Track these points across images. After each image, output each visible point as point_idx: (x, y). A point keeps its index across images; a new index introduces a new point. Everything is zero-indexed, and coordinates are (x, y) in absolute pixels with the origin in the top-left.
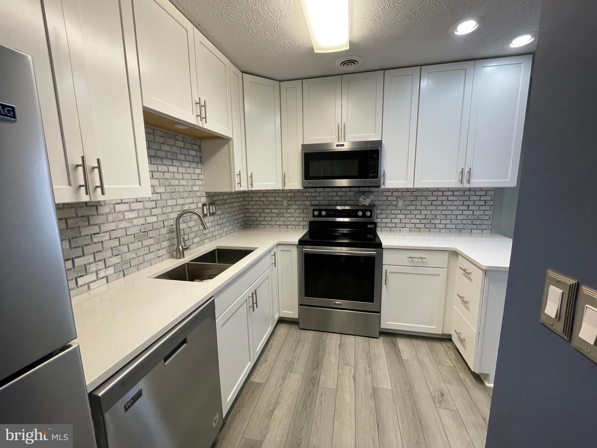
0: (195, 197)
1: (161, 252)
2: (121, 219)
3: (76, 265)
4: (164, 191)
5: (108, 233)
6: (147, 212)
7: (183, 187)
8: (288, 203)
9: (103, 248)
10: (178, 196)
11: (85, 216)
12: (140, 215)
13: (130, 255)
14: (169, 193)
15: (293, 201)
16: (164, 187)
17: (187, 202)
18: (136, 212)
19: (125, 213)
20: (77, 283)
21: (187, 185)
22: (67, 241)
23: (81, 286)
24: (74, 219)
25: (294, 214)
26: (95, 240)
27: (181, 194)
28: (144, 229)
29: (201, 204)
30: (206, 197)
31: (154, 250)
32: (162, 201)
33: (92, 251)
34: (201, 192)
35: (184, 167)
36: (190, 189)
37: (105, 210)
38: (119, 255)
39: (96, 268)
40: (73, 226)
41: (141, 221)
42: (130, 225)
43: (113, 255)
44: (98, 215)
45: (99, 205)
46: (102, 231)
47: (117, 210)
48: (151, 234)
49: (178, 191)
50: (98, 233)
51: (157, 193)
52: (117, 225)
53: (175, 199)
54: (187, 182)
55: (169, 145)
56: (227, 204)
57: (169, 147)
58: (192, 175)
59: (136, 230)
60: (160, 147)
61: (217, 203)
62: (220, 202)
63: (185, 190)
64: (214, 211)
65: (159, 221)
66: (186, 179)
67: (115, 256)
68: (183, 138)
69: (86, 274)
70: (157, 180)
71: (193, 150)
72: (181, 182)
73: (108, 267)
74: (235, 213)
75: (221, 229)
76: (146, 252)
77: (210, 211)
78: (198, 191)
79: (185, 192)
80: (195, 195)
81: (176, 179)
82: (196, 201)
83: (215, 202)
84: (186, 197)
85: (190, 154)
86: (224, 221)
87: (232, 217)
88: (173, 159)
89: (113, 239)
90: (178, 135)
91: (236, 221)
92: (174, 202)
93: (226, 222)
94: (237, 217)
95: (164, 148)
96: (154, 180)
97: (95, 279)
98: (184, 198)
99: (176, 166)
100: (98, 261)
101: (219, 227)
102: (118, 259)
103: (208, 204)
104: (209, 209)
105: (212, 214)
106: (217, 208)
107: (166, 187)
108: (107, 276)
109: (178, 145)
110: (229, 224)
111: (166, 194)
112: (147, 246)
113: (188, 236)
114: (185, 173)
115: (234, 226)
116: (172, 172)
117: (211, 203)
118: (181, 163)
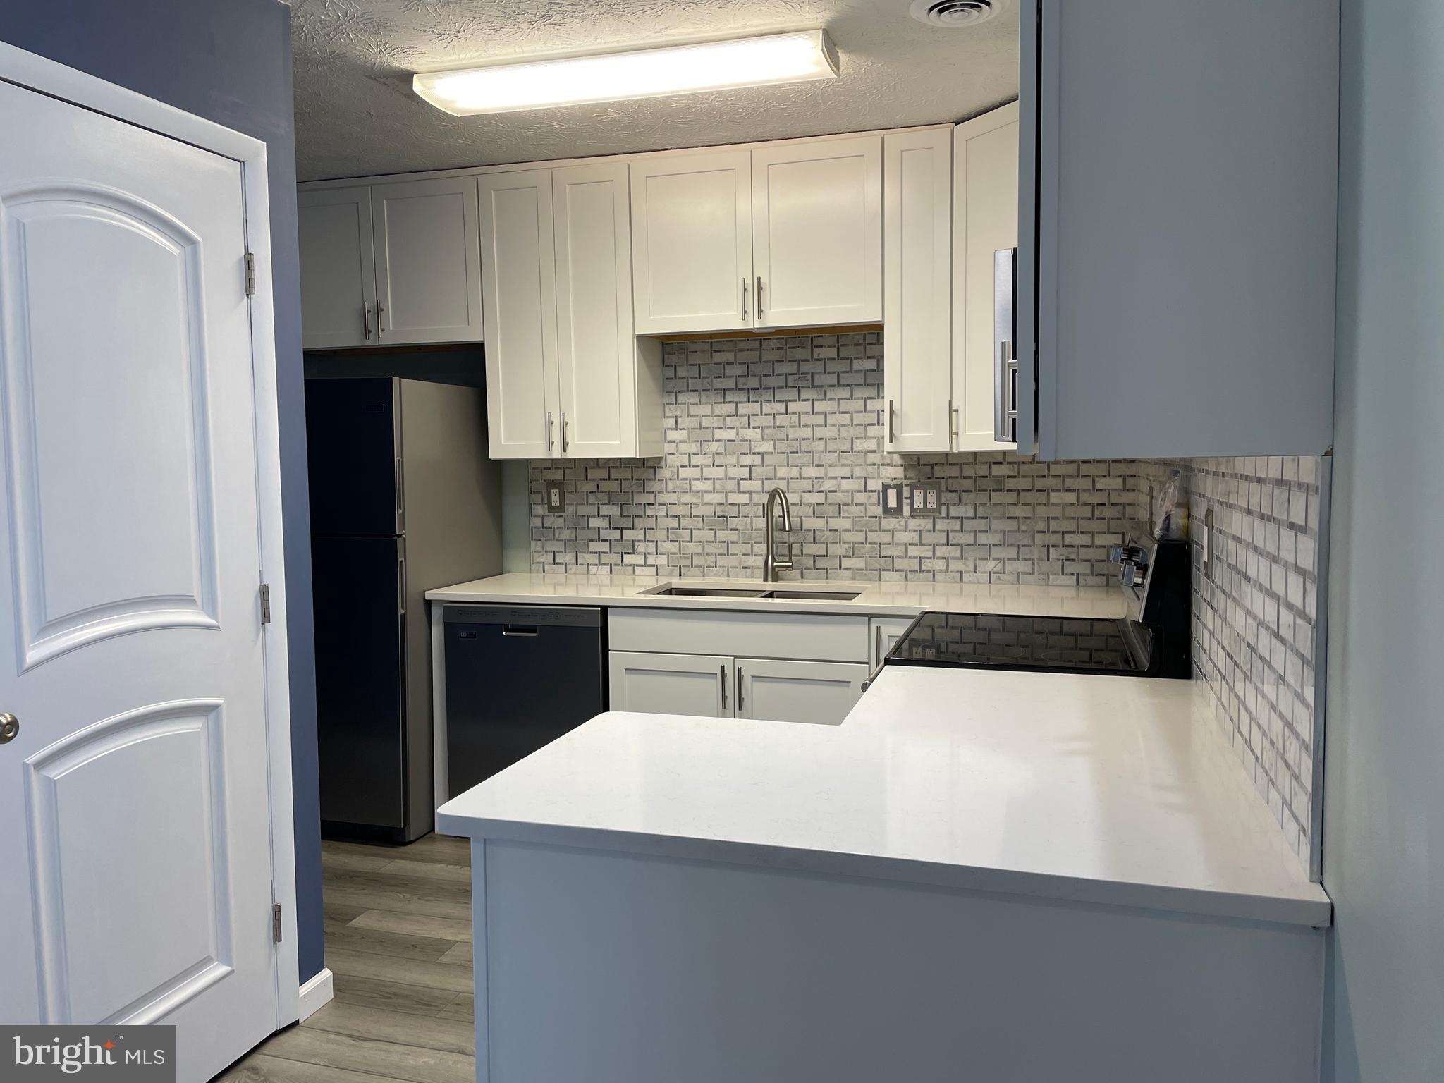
0: (861, 465)
1: (750, 561)
2: (685, 490)
3: (624, 538)
4: (771, 449)
5: (665, 507)
6: (731, 485)
7: (823, 441)
9: (656, 525)
10: (807, 459)
11: (641, 479)
13: (692, 548)
14: (783, 453)
16: (772, 443)
17: (831, 474)
18: (711, 482)
19: (693, 482)
20: (622, 560)
21: (836, 439)
22: (619, 506)
23: (626, 565)
24: (628, 482)
26: (649, 512)
27: (816, 456)
28: (722, 511)
29: (880, 482)
30: (902, 468)
31: (736, 552)
32: (764, 468)
33: (642, 526)
34: (884, 454)
35: (831, 400)
36: (847, 447)
37: (665, 473)
38: (677, 541)
39: (646, 549)
40: (627, 490)
41: (719, 498)
42: (699, 501)
43: (668, 539)
44: (655, 480)
45: (659, 467)
46: (658, 502)
47: (681, 476)
48: (733, 523)
49: (809, 449)
50: (653, 504)
51: (754, 453)
52: (678, 498)
53: (797, 466)
54: (839, 431)
55: (795, 361)
56: (1008, 491)
57: (796, 364)
58: (855, 415)
59: (708, 511)
60: (773, 369)
61: (954, 484)
62: (968, 484)
63: (829, 449)
64: (934, 506)
65: (754, 504)
66: (834, 426)
67: (671, 541)
68: (835, 338)
69: (634, 553)
70: (757, 430)
71: (869, 358)
72: (819, 433)
73: (661, 554)
74: (1054, 526)
75: (966, 559)
76: (721, 551)
77: (912, 504)
78: (874, 451)
79: (829, 452)
80: (859, 461)
81: (805, 426)
82: (864, 475)
83: (943, 481)
84: (830, 462)
85: (855, 368)
86: (983, 538)
87: (1038, 536)
88: (803, 387)
89: (671, 516)
90: (822, 336)
91: (1064, 551)
92: (795, 472)
93: (994, 545)
94: (1068, 539)
95: (781, 369)
96: (752, 430)
97: (643, 563)
98: (823, 465)
99: (808, 400)
100: (648, 541)
101: (956, 552)
102: (675, 547)
103: (906, 485)
104: (911, 498)
105: (924, 512)
106: (946, 497)
107: (777, 442)
108: (657, 565)
109: (821, 357)
110: (1013, 553)
111: (775, 455)
112: (724, 542)
113: (827, 547)
114: (835, 413)
115: (1045, 566)
116: (795, 414)
117: (919, 481)
118: (824, 391)
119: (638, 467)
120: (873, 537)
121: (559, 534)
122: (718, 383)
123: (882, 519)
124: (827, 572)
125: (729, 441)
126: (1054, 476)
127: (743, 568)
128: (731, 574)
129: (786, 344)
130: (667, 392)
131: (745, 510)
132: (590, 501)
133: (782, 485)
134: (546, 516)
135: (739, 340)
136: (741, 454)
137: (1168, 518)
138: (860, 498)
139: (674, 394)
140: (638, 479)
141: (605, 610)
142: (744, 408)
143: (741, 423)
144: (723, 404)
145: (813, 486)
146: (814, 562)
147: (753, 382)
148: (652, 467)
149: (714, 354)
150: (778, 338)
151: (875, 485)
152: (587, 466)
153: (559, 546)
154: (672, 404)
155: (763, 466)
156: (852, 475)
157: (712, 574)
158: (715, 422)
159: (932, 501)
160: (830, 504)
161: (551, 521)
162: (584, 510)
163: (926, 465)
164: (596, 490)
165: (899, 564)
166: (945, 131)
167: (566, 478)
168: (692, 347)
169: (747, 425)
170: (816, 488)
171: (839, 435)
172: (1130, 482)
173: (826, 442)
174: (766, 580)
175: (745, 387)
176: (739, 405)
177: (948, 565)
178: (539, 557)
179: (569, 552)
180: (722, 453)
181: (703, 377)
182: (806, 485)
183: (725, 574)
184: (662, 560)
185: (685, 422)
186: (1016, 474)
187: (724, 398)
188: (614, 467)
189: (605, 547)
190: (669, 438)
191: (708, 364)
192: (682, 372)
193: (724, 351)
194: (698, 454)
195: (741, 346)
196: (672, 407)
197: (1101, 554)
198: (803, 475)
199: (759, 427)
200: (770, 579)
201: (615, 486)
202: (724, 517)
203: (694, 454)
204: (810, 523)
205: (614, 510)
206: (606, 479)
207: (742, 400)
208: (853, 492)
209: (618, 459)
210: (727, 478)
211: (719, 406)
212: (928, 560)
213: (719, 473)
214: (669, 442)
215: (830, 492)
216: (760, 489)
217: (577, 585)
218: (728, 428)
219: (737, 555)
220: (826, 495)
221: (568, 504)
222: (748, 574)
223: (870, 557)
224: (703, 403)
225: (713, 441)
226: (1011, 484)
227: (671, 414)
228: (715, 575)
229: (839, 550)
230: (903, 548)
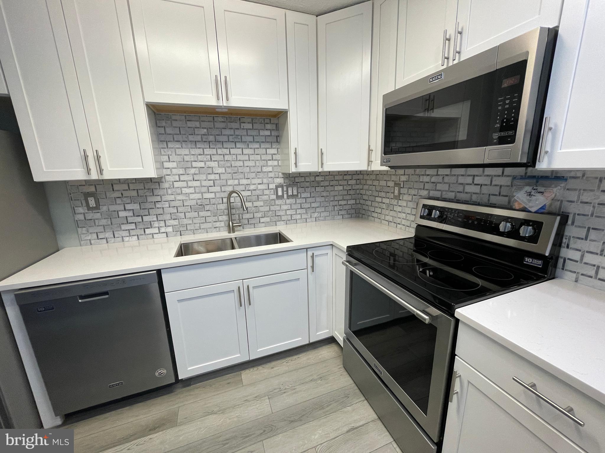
1: (218, 224)
2: (179, 193)
3: (144, 220)
4: (224, 171)
5: (168, 202)
6: (204, 189)
8: (399, 191)
9: (163, 212)
10: (242, 176)
11: (151, 189)
12: (197, 191)
14: (230, 173)
15: (406, 188)
16: (224, 168)
17: (253, 182)
18: (193, 188)
19: (183, 189)
20: (145, 232)
21: (254, 166)
22: (138, 204)
23: (148, 234)
24: (142, 191)
25: (406, 208)
26: (158, 205)
27: (246, 174)
28: (201, 202)
29: (274, 185)
30: (283, 179)
31: (210, 221)
32: (221, 181)
33: (155, 213)
34: (276, 173)
35: (251, 148)
36: (259, 170)
37: (166, 185)
38: (177, 219)
39: (159, 225)
40: (142, 195)
41: (199, 196)
42: (187, 198)
43: (172, 218)
44: (160, 189)
45: (161, 182)
46: (163, 200)
47: (175, 186)
48: (207, 208)
49: (242, 171)
50: (160, 202)
51: (215, 174)
52: (175, 197)
53: (237, 179)
54: (255, 163)
55: (232, 129)
56: (321, 186)
57: (232, 131)
58: (262, 156)
59: (193, 203)
60: (221, 132)
61: (303, 184)
62: (308, 184)
63: (252, 171)
64: (296, 194)
65: (218, 198)
66: (253, 160)
67: (173, 219)
68: (251, 119)
69: (151, 228)
70: (216, 162)
71: (267, 130)
72: (246, 163)
73: (168, 226)
74: (336, 198)
75: (308, 213)
76: (202, 221)
77: (287, 193)
78: (271, 172)
79: (252, 172)
80: (265, 177)
81: (240, 160)
82: (267, 182)
83: (299, 184)
84: (253, 177)
85: (261, 134)
86: (313, 205)
87: (331, 203)
88: (237, 142)
89: (172, 207)
90: (244, 118)
91: (338, 207)
92: (236, 182)
93: (317, 207)
94: (341, 203)
95: (224, 132)
96: (213, 162)
97: (158, 232)
98: (249, 179)
99: (240, 148)
100: (160, 221)
101: (304, 211)
102: (176, 222)
103: (285, 186)
104: (287, 191)
105: (293, 196)
106: (300, 190)
107: (226, 168)
108: (167, 232)
109: (245, 128)
110: (323, 209)
111: (226, 175)
112: (203, 217)
113: (254, 214)
114: (253, 154)
115: (333, 213)
116: (234, 155)
117: (290, 184)
118: (247, 144)
119: (148, 183)
120: (272, 208)
121: (99, 222)
122: (191, 138)
123: (276, 200)
124: (254, 225)
125: (201, 168)
126: (336, 180)
127: (214, 228)
128: (209, 232)
129: (227, 120)
130: (161, 141)
131: (213, 201)
132: (118, 202)
134: (86, 213)
135: (201, 116)
136: (208, 174)
138: (266, 192)
139: (165, 143)
140: (149, 189)
141: (159, 272)
142: (208, 151)
143: (207, 158)
144: (195, 149)
145: (245, 188)
146: (248, 221)
147: (211, 138)
148: (157, 182)
149: (188, 122)
150: (222, 117)
151: (272, 186)
152: (113, 183)
153: (101, 229)
154: (165, 148)
155: (220, 180)
156: (262, 183)
157: (198, 232)
158: (192, 158)
160: (254, 196)
161: (90, 216)
162: (113, 208)
163: (292, 177)
164: (121, 196)
165: (283, 218)
167: (97, 191)
168: (174, 117)
169: (210, 160)
170: (247, 189)
171: (256, 165)
173: (250, 168)
174: (229, 232)
175: (207, 140)
176: (204, 150)
177: (301, 216)
178: (86, 236)
179: (108, 232)
180: (198, 174)
181: (182, 134)
183: (205, 231)
184: (170, 229)
185: (174, 158)
186: (324, 180)
187: (196, 146)
188: (131, 183)
189: (133, 226)
190: (165, 167)
191: (185, 127)
192: (169, 130)
193: (193, 121)
194: (184, 175)
195: (202, 119)
196: (165, 150)
197: (349, 207)
198: (241, 183)
199: (217, 161)
200: (232, 232)
201: (134, 193)
202: (202, 205)
203: (181, 175)
205: (136, 207)
206: (127, 190)
207: (206, 147)
208: (263, 190)
209: (133, 179)
210: (202, 186)
211: (194, 150)
212: (294, 215)
213: (197, 184)
214: (166, 168)
215: (253, 190)
216: (220, 191)
217: (117, 248)
218: (200, 161)
219: (210, 222)
220: (252, 191)
221: (102, 205)
222: (217, 230)
223: (272, 216)
224: (184, 148)
225: (192, 168)
226: (322, 184)
227: (165, 154)
228: (200, 233)
229: (259, 215)
230: (285, 212)
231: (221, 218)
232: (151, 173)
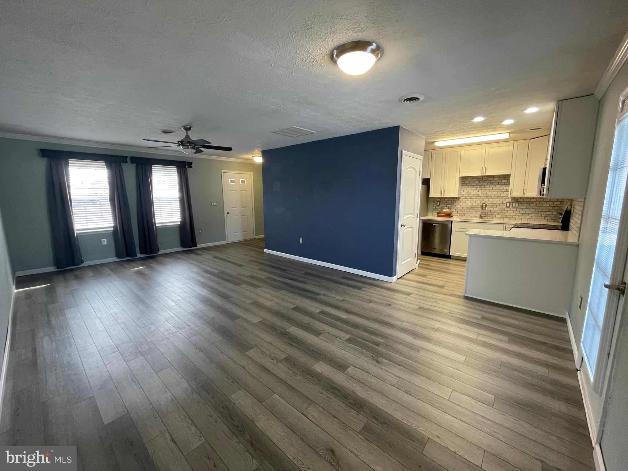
1: (476, 215)
4: (483, 196)
5: (460, 205)
6: (474, 202)
9: (458, 208)
10: (490, 198)
12: (471, 202)
14: (485, 196)
17: (495, 200)
19: (466, 201)
28: (472, 206)
29: (506, 202)
30: (511, 199)
34: (507, 197)
36: (499, 196)
37: (460, 200)
40: (452, 202)
41: (471, 204)
42: (467, 204)
43: (460, 211)
44: (458, 201)
47: (464, 200)
48: (473, 208)
49: (491, 196)
50: (457, 205)
51: (479, 196)
52: (463, 204)
55: (489, 181)
58: (501, 190)
59: (469, 206)
61: (521, 202)
62: (525, 202)
65: (479, 205)
68: (499, 177)
71: (507, 180)
72: (493, 193)
74: (543, 210)
75: (523, 216)
78: (505, 196)
79: (495, 196)
80: (501, 198)
81: (490, 192)
82: (502, 200)
83: (519, 202)
84: (495, 198)
86: (527, 212)
87: (540, 212)
88: (491, 185)
89: (461, 207)
90: (496, 177)
92: (488, 200)
93: (530, 214)
94: (546, 213)
95: (486, 182)
96: (479, 192)
99: (492, 187)
101: (521, 215)
103: (511, 202)
104: (512, 205)
105: (515, 207)
106: (520, 205)
107: (484, 194)
109: (495, 180)
110: (534, 215)
112: (471, 212)
113: (493, 213)
114: (497, 189)
116: (489, 190)
117: (514, 202)
118: (495, 186)
119: (455, 199)
120: (503, 212)
121: (438, 210)
122: (473, 184)
123: (505, 208)
125: (474, 194)
131: (476, 206)
132: (445, 204)
133: (485, 202)
134: (436, 207)
136: (477, 196)
137: (567, 207)
138: (501, 204)
139: (463, 186)
140: (455, 201)
141: (452, 221)
142: (478, 189)
143: (477, 191)
147: (480, 184)
148: (458, 199)
149: (473, 179)
151: (505, 202)
152: (445, 198)
154: (463, 188)
155: (481, 199)
156: (500, 201)
157: (468, 217)
158: (471, 191)
159: (517, 205)
160: (494, 206)
162: (443, 206)
163: (516, 199)
164: (446, 202)
165: (508, 216)
166: (528, 141)
167: (440, 200)
168: (468, 178)
170: (492, 203)
171: (498, 193)
172: (562, 203)
174: (480, 218)
175: (478, 185)
177: (519, 217)
178: (434, 213)
180: (473, 196)
181: (470, 183)
182: (490, 202)
185: (465, 191)
187: (474, 187)
188: (450, 199)
195: (478, 178)
197: (554, 216)
198: (490, 200)
199: (481, 192)
201: (450, 202)
203: (467, 196)
204: (489, 209)
205: (450, 206)
207: (478, 187)
208: (500, 204)
210: (473, 201)
213: (472, 200)
214: (462, 194)
215: (495, 203)
216: (480, 203)
218: (474, 192)
219: (474, 214)
221: (441, 205)
222: (476, 217)
224: (470, 188)
225: (471, 194)
226: (534, 203)
227: (462, 190)
229: (496, 214)
230: (509, 214)
231: (478, 213)
232: (457, 196)
